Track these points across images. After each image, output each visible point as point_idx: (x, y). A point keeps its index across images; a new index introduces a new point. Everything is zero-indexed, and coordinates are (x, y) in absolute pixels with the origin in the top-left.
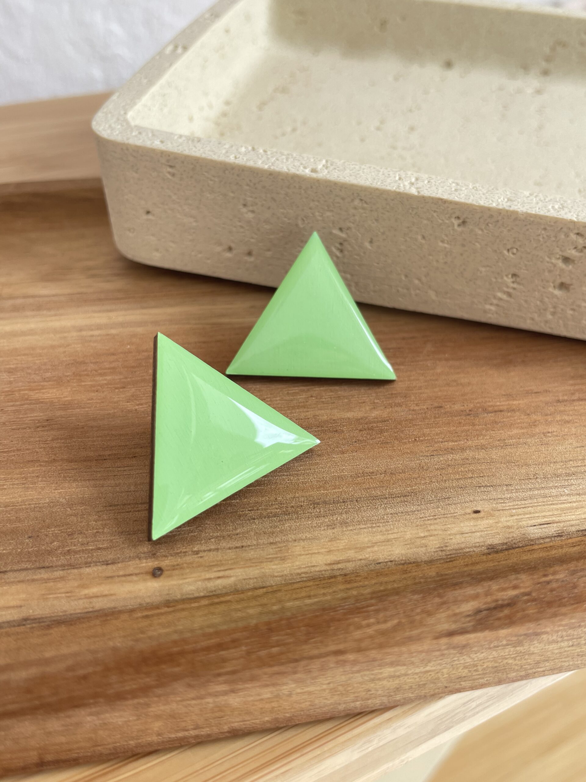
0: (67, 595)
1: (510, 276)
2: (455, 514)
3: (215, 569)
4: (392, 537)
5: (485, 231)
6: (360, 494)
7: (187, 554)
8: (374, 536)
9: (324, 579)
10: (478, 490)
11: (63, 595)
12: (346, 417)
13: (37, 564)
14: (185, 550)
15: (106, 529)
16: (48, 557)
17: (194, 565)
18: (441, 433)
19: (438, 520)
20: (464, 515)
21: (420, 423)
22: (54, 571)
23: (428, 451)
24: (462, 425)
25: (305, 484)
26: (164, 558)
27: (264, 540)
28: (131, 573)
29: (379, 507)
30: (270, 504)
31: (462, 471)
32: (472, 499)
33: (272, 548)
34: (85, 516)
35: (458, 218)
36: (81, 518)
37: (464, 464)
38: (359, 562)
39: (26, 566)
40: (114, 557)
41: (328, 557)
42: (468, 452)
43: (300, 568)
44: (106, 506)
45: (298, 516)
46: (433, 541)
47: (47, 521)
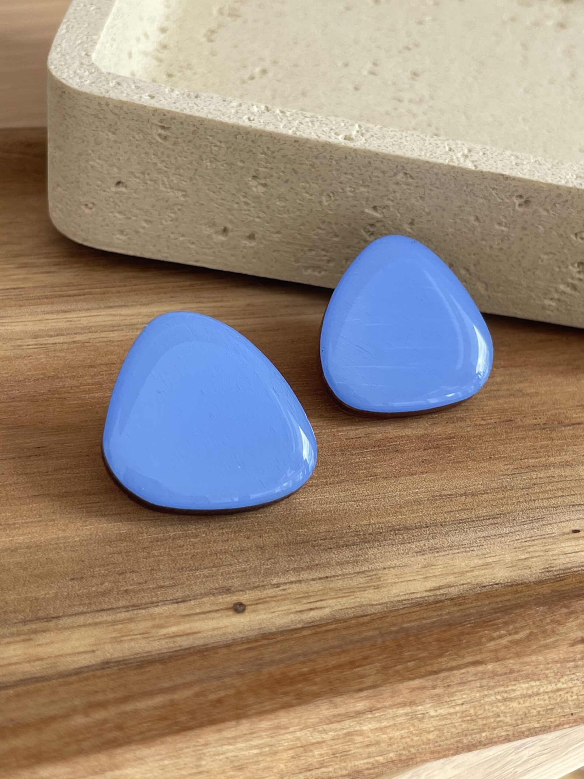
0: (143, 636)
1: (576, 265)
2: (554, 535)
3: (305, 601)
4: (491, 561)
5: (551, 212)
6: (443, 518)
7: (266, 587)
8: (471, 560)
9: (430, 604)
10: (573, 509)
11: (139, 636)
12: (404, 434)
13: (94, 608)
14: (263, 584)
15: (161, 566)
16: (104, 598)
17: (279, 598)
18: (517, 449)
19: (536, 542)
20: (562, 535)
21: (491, 439)
22: (117, 613)
23: (508, 469)
24: (539, 440)
25: (378, 509)
26: (241, 593)
27: (349, 569)
28: (209, 609)
29: (468, 531)
30: (344, 532)
31: (550, 490)
32: (568, 519)
33: (361, 578)
34: (131, 553)
35: (521, 197)
36: (127, 556)
37: (551, 483)
38: (462, 587)
39: (80, 610)
40: (183, 594)
41: (426, 583)
42: (552, 469)
43: (398, 596)
44: (152, 542)
45: (380, 544)
46: (536, 562)
47: (86, 560)
